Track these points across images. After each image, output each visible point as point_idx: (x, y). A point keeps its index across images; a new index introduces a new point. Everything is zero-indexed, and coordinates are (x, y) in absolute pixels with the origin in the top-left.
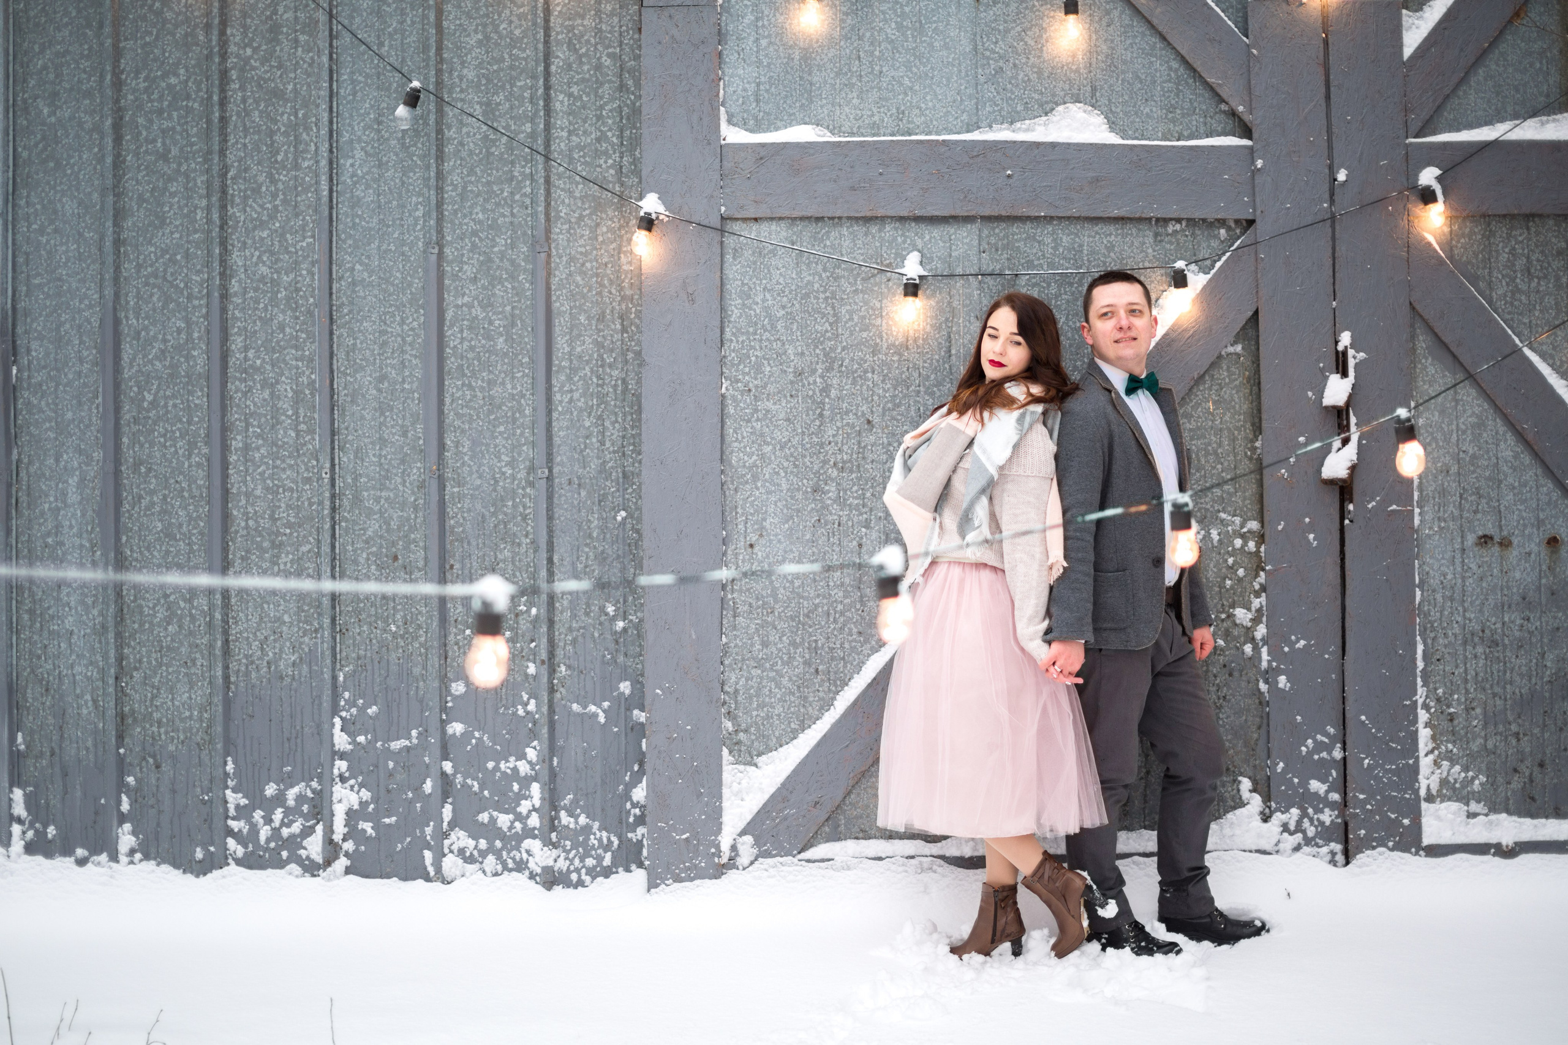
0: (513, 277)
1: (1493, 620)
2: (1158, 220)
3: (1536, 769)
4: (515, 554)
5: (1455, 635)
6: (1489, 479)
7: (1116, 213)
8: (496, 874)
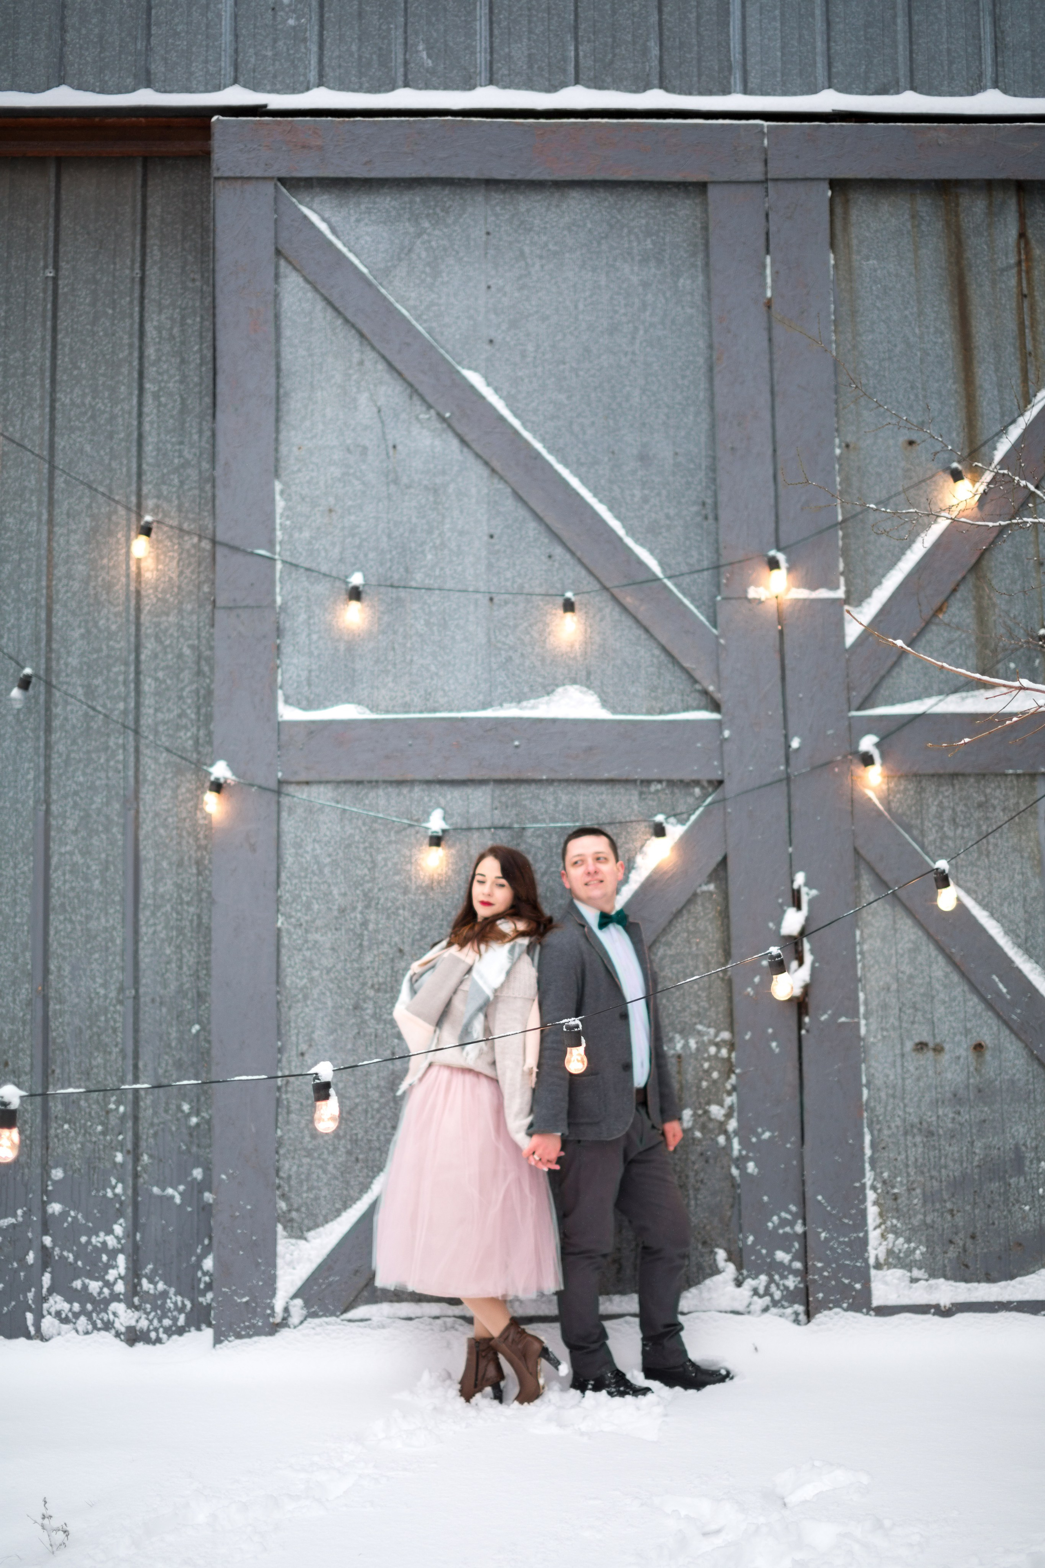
0: (107, 830)
1: (929, 1114)
2: (642, 781)
3: (969, 1241)
4: (106, 1061)
5: (897, 1127)
6: (923, 995)
7: (606, 776)
8: (87, 1333)
